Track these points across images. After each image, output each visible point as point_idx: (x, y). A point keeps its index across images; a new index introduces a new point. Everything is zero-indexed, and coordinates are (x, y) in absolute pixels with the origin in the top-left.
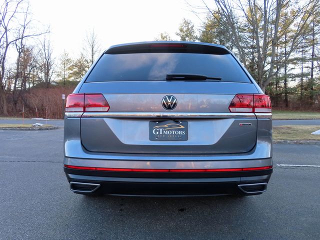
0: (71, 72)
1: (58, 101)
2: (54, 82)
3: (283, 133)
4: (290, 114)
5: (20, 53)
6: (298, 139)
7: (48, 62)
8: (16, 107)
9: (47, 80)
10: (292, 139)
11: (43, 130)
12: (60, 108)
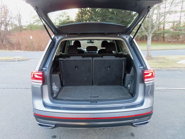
0: (35, 20)
1: (28, 40)
2: (24, 26)
3: (161, 62)
4: (165, 46)
5: (1, 9)
6: (169, 67)
7: (19, 14)
8: (3, 43)
9: (20, 25)
10: (165, 67)
11: (20, 61)
12: (30, 45)
